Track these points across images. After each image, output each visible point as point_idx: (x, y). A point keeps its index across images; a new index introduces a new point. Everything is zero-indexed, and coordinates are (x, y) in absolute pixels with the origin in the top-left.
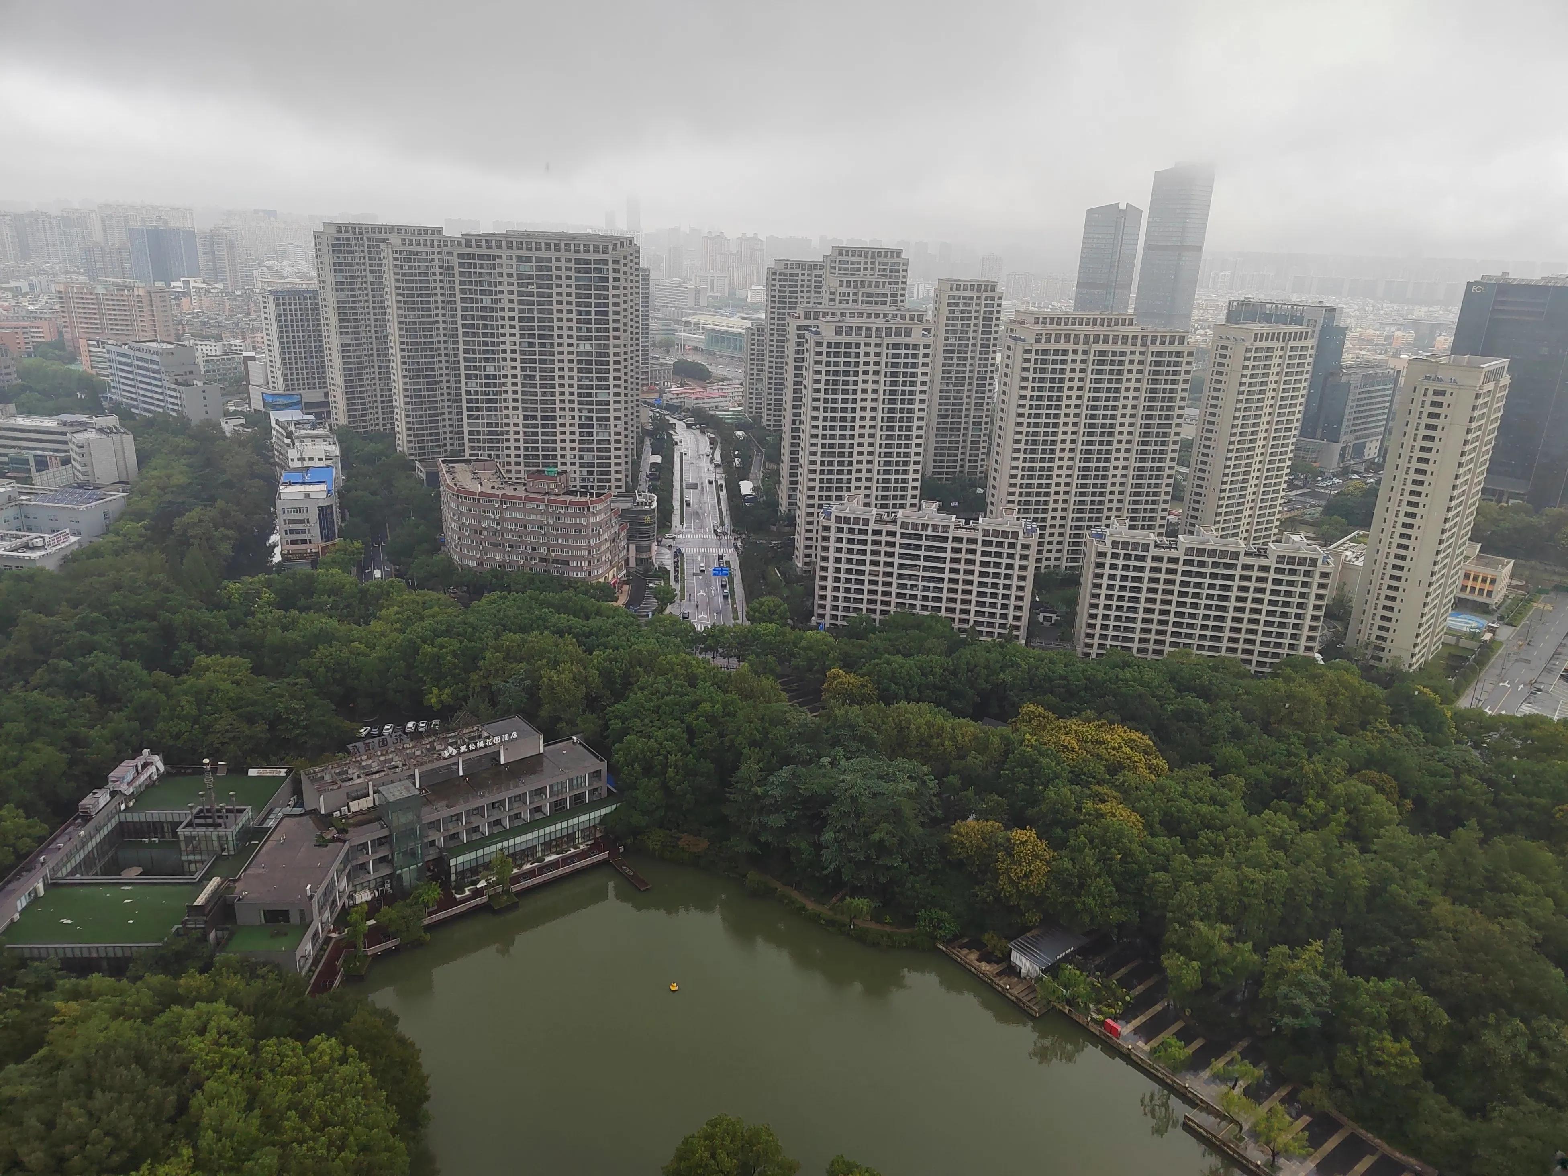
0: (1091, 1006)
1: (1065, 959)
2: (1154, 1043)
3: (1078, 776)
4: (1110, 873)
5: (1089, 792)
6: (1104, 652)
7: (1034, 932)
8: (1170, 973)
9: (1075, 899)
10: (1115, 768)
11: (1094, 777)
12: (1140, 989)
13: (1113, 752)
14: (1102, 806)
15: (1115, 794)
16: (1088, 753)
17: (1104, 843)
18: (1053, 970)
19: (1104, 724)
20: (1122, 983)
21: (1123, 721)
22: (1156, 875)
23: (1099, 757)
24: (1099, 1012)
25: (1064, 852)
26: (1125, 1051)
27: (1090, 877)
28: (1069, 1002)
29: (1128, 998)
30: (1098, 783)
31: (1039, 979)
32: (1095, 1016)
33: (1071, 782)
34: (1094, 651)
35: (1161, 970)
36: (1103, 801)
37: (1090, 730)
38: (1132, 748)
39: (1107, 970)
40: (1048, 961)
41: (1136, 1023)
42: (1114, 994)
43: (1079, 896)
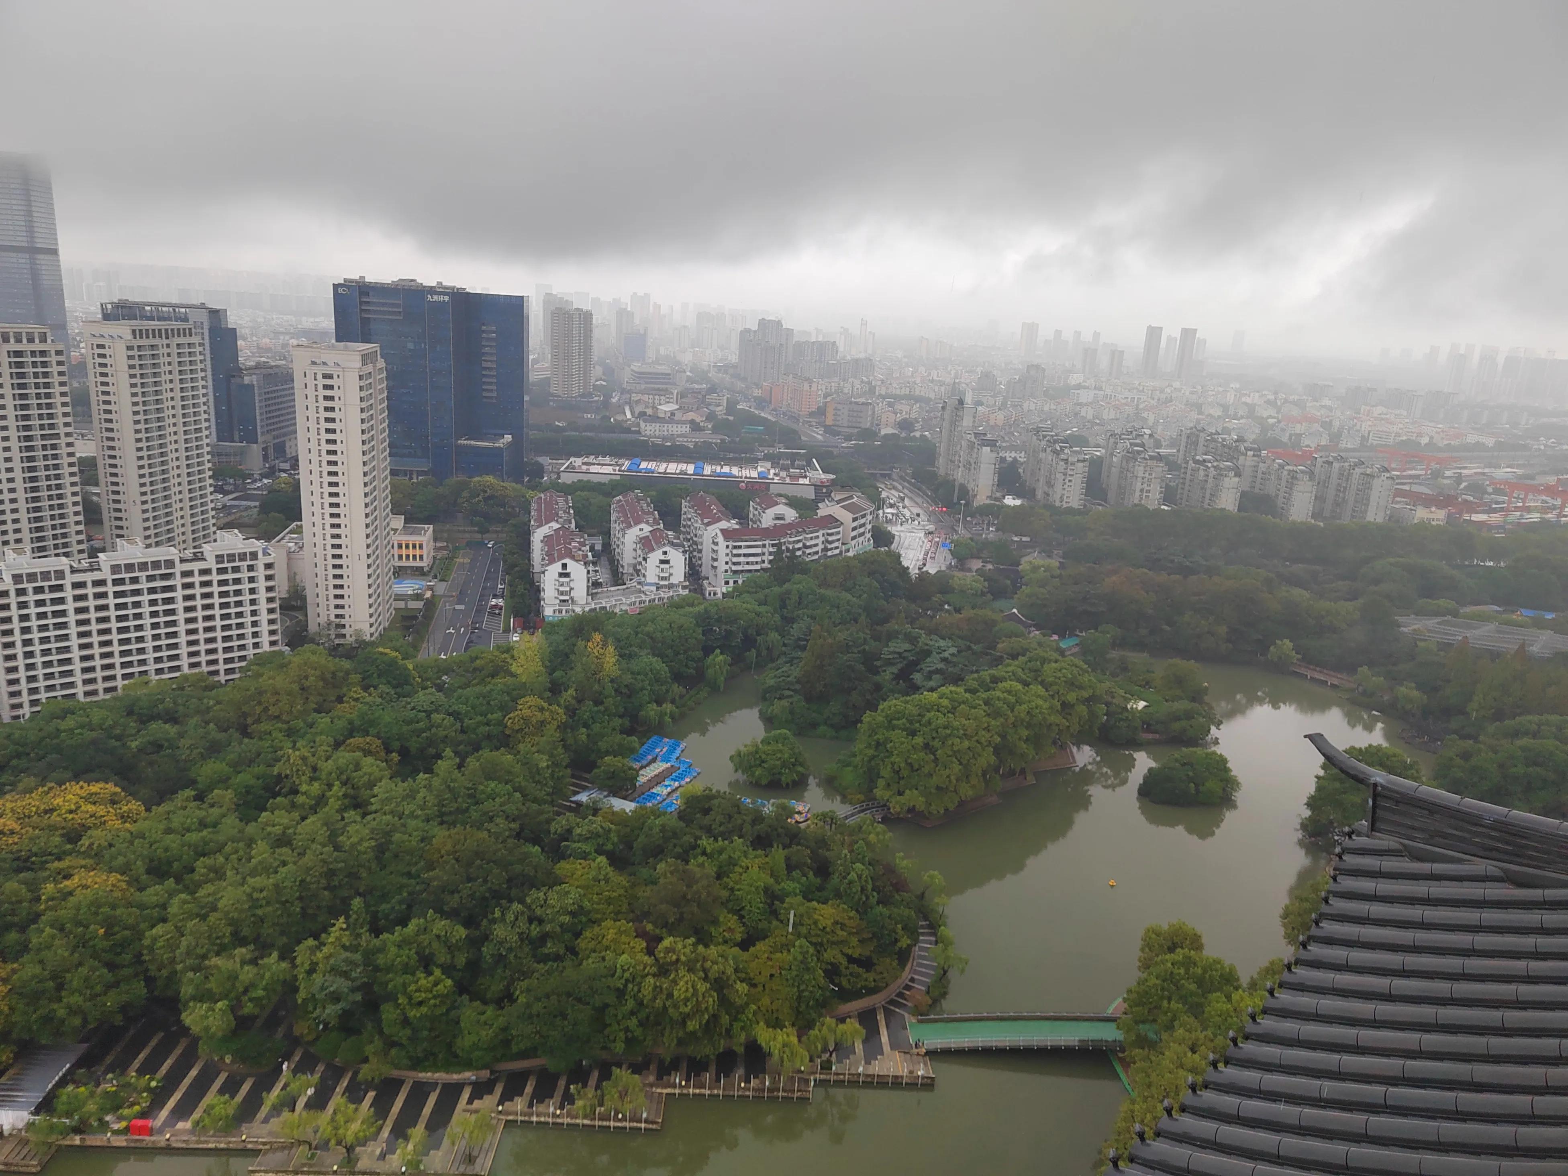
0: (108, 1118)
1: (62, 1083)
2: (196, 1115)
3: (27, 860)
4: (95, 956)
5: (48, 873)
6: (38, 708)
7: (10, 1072)
8: (195, 1029)
9: (55, 1006)
10: (73, 836)
11: (50, 854)
12: (168, 1063)
13: (70, 816)
14: (67, 883)
15: (83, 862)
16: (34, 828)
17: (79, 924)
18: (45, 1106)
19: (51, 789)
20: (141, 1072)
21: (77, 777)
22: (154, 931)
23: (53, 828)
24: (120, 1119)
25: (26, 958)
26: (163, 1144)
27: (68, 971)
28: (77, 1130)
29: (153, 1084)
30: (59, 859)
31: (30, 1126)
32: (116, 1127)
33: (19, 870)
34: (26, 711)
35: (185, 1031)
36: (67, 877)
37: (34, 801)
38: (94, 803)
39: (120, 1067)
40: (37, 1097)
41: (171, 1103)
42: (135, 1089)
43: (60, 1000)
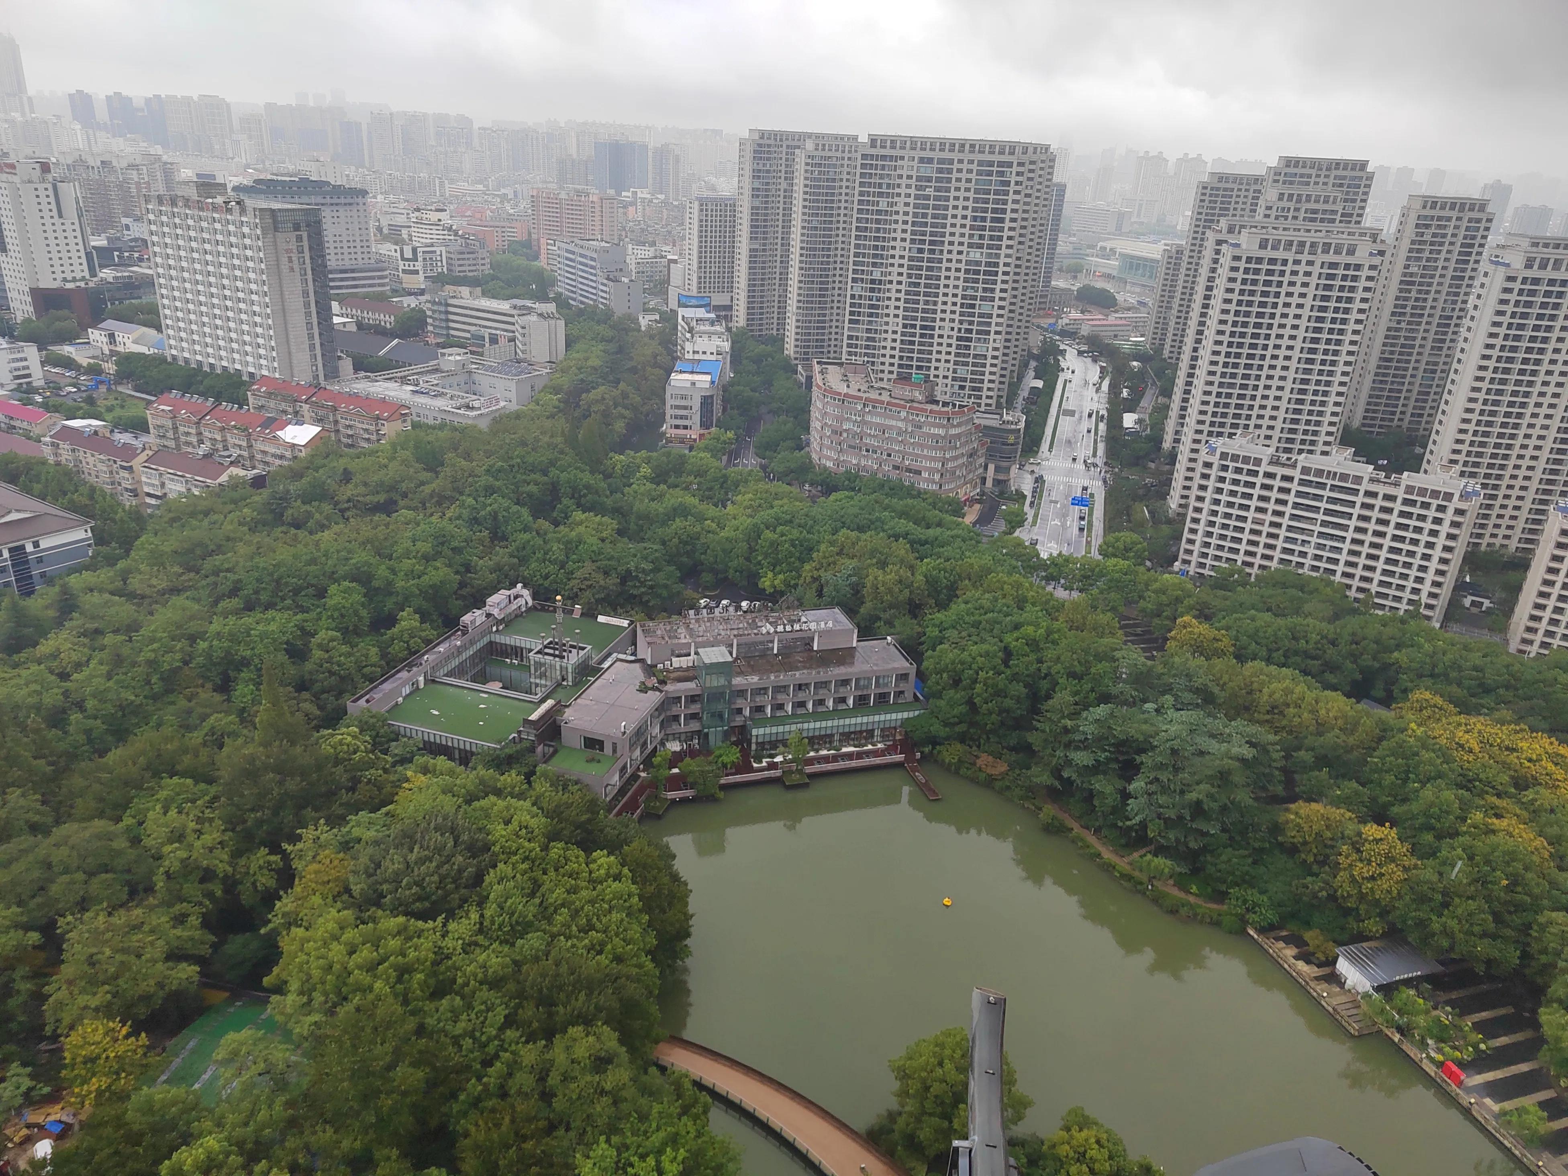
0: (1430, 1042)
1: (1407, 983)
2: (1508, 1105)
3: (1470, 781)
4: (1488, 899)
5: (1482, 802)
6: (1546, 652)
7: (1372, 944)
8: (1547, 1031)
9: (1434, 918)
10: (1521, 783)
11: (1493, 787)
12: (1503, 1040)
13: (1527, 764)
14: (1495, 820)
15: (1518, 811)
16: (1490, 757)
17: (1487, 862)
18: (1386, 990)
19: (1522, 730)
20: (1478, 1027)
21: (1552, 731)
22: (1554, 914)
23: (1506, 766)
24: (1439, 1051)
25: (1431, 862)
26: (1465, 1103)
27: (1460, 897)
28: (1400, 1030)
29: (1483, 1046)
30: (1499, 796)
31: (1366, 996)
32: (1433, 1054)
33: (1460, 786)
34: (1534, 650)
35: (1536, 1025)
36: (1498, 816)
37: (1502, 734)
38: (1556, 764)
39: (1463, 1008)
40: (1384, 978)
41: (1490, 1076)
42: (1465, 1038)
43: (1440, 915)
